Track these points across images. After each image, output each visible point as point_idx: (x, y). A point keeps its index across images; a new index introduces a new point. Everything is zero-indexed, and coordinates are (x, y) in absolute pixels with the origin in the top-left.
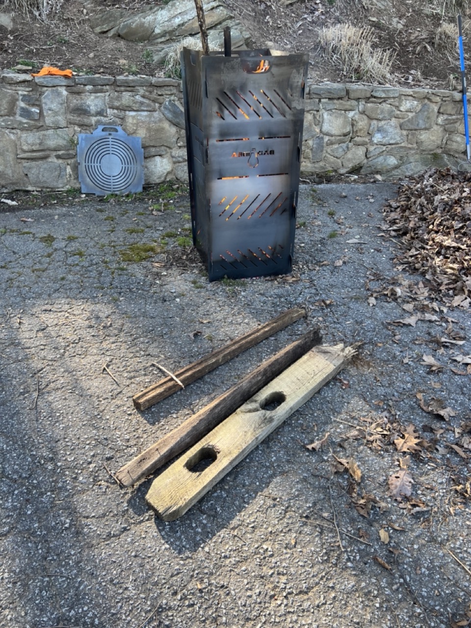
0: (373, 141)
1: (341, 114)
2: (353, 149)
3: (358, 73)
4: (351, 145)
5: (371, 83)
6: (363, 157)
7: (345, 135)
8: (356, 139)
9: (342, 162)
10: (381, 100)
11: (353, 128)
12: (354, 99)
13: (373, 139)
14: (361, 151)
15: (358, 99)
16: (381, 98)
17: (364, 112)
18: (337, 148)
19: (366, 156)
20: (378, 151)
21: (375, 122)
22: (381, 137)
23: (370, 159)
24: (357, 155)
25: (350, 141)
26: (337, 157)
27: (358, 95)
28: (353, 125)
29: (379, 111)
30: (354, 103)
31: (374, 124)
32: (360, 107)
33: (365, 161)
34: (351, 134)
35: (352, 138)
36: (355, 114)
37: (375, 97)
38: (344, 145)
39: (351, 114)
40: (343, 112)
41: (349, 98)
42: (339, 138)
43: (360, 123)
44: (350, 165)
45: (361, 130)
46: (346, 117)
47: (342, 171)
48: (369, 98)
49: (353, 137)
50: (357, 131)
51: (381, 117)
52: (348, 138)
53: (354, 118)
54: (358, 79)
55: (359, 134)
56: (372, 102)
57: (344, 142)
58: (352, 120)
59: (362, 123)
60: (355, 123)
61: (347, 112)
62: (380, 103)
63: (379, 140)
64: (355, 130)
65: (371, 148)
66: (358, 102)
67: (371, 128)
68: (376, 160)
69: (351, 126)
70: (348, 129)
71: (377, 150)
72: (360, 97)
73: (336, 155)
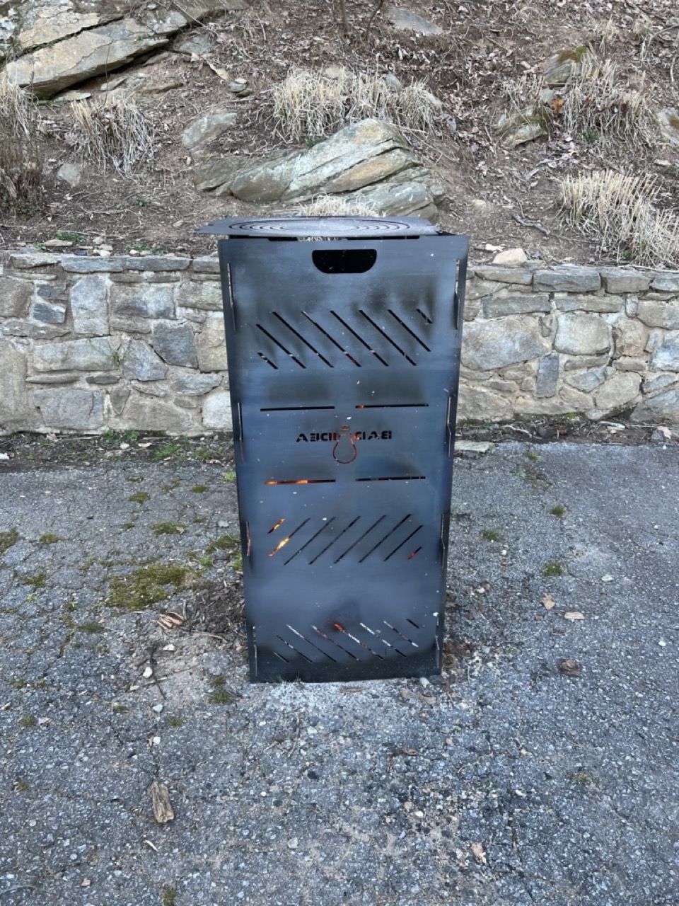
0: (654, 364)
1: (593, 319)
2: (617, 378)
3: (627, 249)
4: (610, 370)
5: (652, 265)
6: (636, 392)
7: (600, 353)
8: (621, 360)
9: (594, 400)
10: (669, 297)
11: (615, 341)
12: (617, 294)
13: (654, 361)
14: (632, 381)
15: (624, 294)
16: (669, 292)
17: (637, 315)
18: (585, 376)
19: (641, 389)
20: (664, 383)
21: (658, 332)
22: (670, 358)
23: (649, 396)
24: (623, 387)
25: (610, 364)
26: (584, 391)
27: (624, 287)
28: (615, 337)
29: (665, 315)
30: (617, 300)
31: (656, 336)
32: (628, 307)
33: (640, 398)
34: (611, 353)
35: (613, 359)
36: (620, 318)
37: (657, 291)
38: (599, 371)
39: (611, 319)
40: (596, 315)
41: (606, 292)
42: (588, 358)
43: (629, 334)
44: (611, 405)
45: (630, 346)
46: (601, 323)
47: (595, 415)
48: (645, 292)
49: (615, 356)
50: (622, 348)
51: (669, 324)
52: (605, 359)
53: (616, 326)
54: (627, 259)
55: (626, 352)
56: (652, 299)
57: (598, 366)
58: (614, 328)
59: (633, 334)
60: (619, 333)
61: (603, 315)
62: (667, 301)
63: (666, 363)
64: (619, 345)
65: (651, 377)
66: (626, 299)
67: (651, 343)
68: (661, 398)
69: (611, 339)
70: (606, 343)
71: (663, 380)
72: (628, 291)
73: (583, 386)
